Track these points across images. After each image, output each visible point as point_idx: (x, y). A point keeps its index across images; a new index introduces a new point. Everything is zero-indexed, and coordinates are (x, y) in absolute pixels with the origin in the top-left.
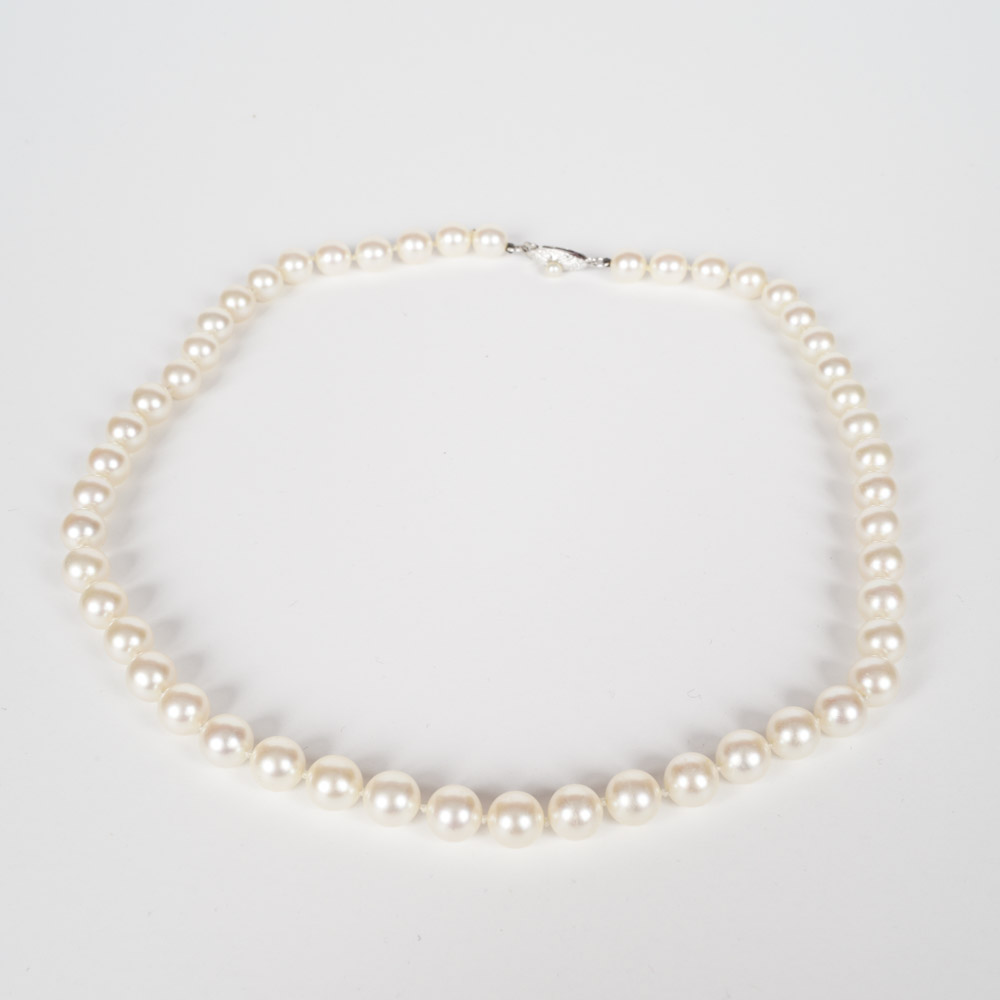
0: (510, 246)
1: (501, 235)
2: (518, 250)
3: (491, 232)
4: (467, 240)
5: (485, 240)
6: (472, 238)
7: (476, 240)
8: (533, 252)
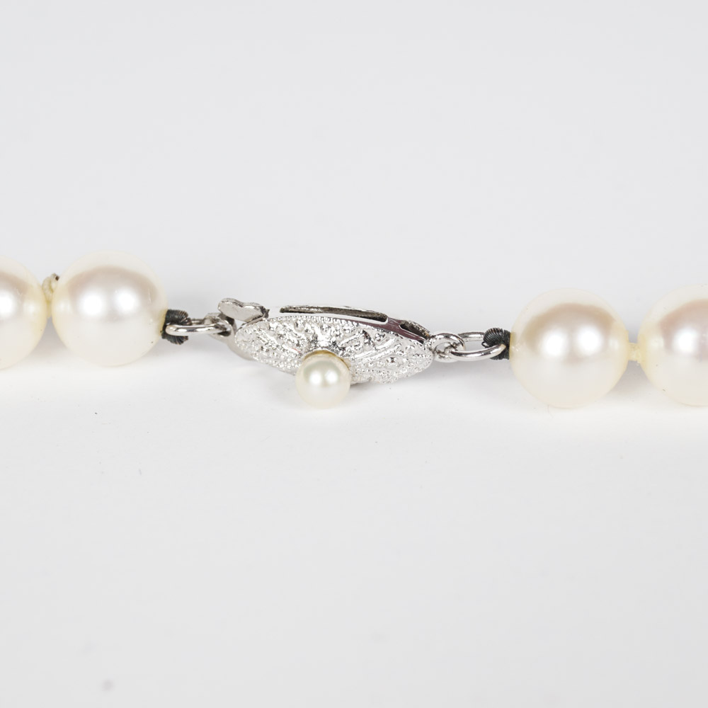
0: (174, 317)
1: (144, 288)
2: (202, 331)
3: (110, 277)
4: (33, 308)
5: (93, 303)
6: (49, 302)
7: (62, 307)
8: (251, 330)
